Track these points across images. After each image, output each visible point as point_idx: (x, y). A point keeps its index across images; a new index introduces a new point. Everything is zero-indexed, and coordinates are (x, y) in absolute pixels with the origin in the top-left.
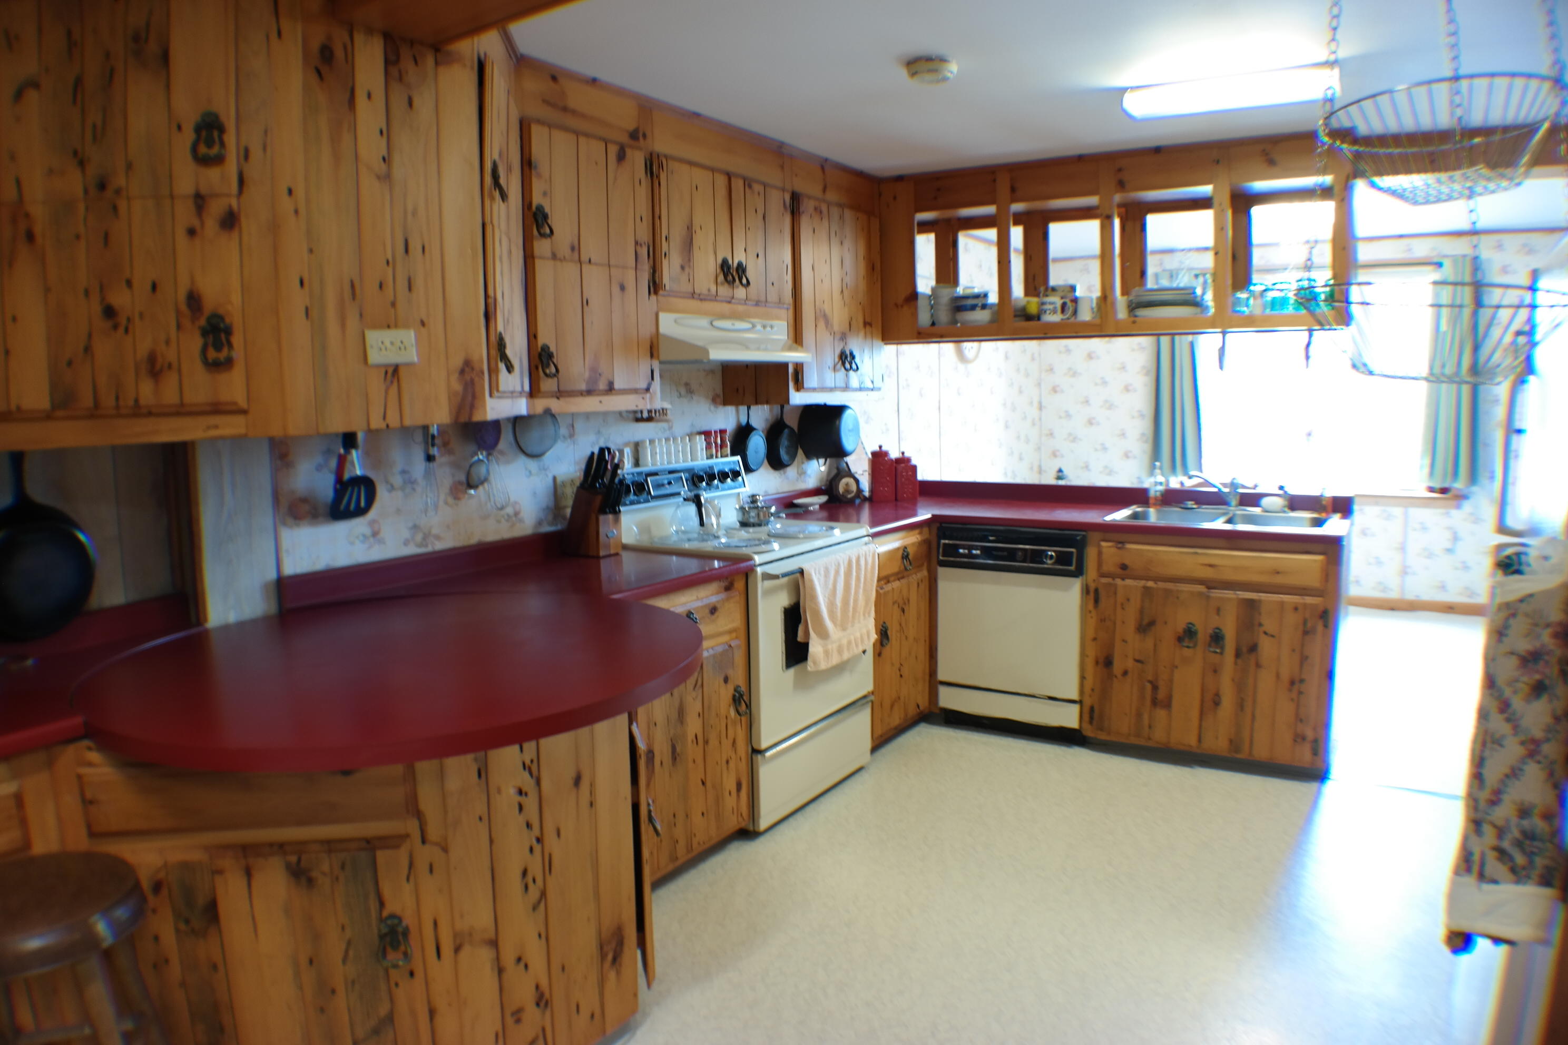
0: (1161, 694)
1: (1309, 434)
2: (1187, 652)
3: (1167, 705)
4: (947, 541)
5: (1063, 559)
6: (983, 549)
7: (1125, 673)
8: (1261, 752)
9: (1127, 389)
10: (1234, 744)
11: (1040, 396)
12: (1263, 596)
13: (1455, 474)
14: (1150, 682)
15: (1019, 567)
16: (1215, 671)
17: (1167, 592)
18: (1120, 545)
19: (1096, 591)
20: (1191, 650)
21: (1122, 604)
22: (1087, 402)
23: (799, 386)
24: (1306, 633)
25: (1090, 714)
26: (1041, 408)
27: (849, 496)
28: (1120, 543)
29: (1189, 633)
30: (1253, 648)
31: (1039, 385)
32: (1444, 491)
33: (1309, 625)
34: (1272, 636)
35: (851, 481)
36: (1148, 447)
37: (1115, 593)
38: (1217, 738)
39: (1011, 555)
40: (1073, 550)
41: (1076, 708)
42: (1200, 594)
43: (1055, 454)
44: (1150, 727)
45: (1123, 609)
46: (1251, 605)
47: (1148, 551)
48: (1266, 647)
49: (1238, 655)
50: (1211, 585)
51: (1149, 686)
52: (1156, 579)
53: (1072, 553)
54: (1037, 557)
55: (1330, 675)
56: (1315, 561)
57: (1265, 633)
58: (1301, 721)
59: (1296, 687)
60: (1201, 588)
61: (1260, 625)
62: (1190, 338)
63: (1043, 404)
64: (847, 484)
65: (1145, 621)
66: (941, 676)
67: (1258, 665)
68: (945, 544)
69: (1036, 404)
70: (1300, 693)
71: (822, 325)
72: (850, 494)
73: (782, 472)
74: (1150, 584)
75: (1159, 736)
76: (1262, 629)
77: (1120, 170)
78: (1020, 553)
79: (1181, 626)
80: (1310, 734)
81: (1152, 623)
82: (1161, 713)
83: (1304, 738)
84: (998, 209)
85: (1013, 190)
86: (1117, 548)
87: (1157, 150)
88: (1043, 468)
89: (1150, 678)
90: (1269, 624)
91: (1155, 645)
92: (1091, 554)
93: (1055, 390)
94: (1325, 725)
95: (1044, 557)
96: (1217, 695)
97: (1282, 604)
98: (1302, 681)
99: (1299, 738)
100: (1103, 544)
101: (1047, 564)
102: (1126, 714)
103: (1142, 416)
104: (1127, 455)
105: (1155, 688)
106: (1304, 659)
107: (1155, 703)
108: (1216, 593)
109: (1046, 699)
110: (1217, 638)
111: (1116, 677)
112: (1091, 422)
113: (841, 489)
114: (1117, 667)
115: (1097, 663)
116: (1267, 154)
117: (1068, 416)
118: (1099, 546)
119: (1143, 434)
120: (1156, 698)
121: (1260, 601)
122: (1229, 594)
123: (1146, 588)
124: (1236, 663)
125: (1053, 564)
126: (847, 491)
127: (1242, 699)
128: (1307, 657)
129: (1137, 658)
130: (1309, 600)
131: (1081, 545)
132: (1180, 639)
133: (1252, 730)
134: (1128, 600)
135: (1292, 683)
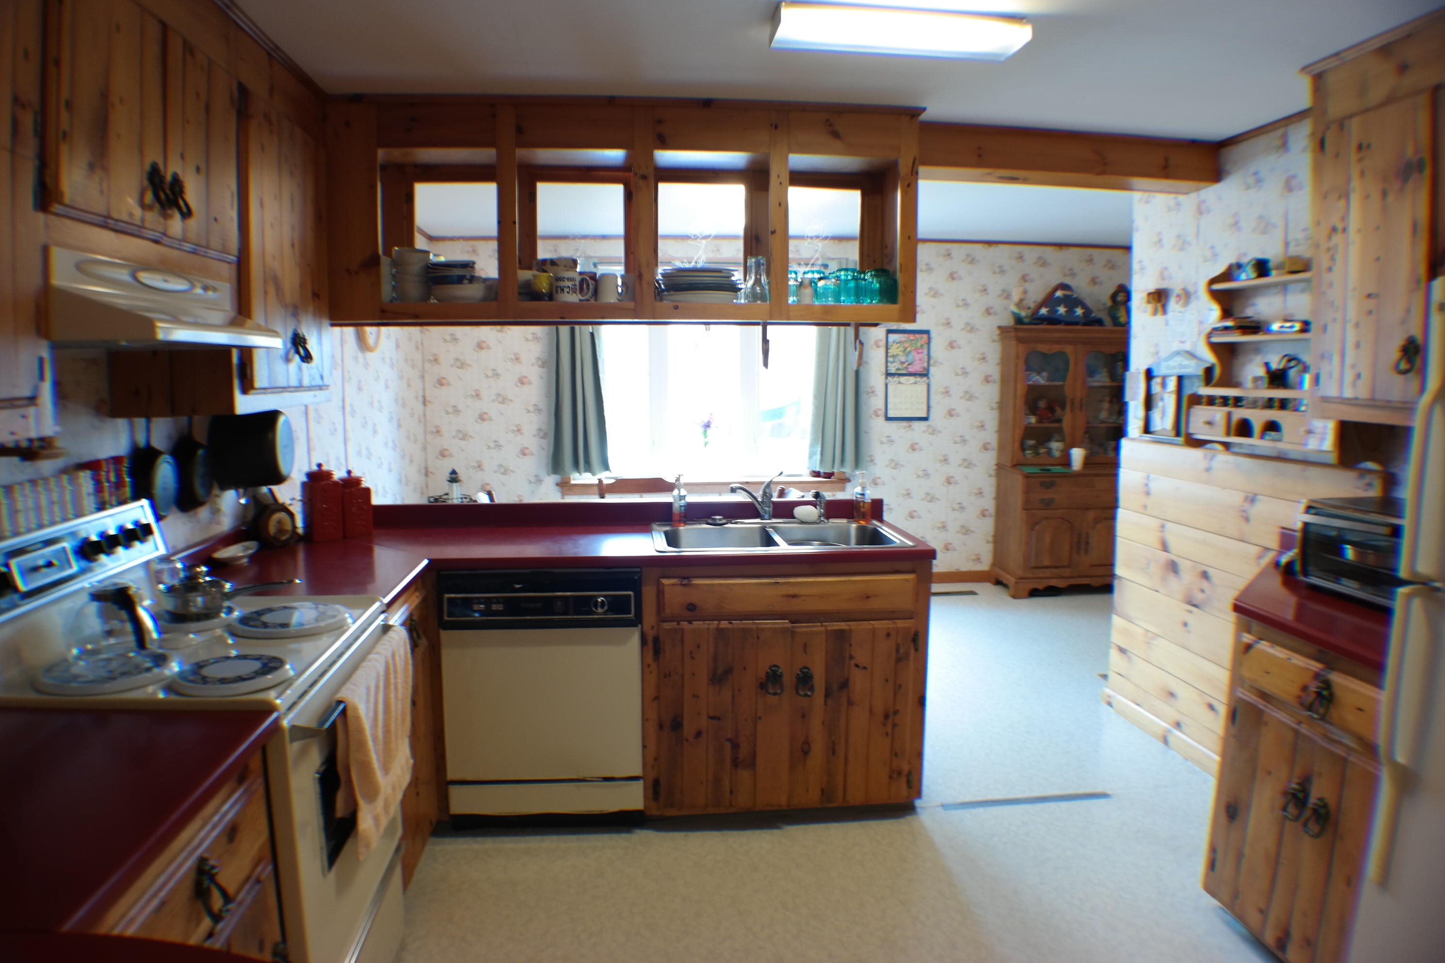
0: (744, 752)
1: (707, 426)
2: (771, 699)
3: (752, 763)
4: (453, 595)
5: (618, 605)
6: (506, 601)
7: (699, 734)
8: (856, 797)
9: (522, 381)
10: (826, 793)
11: (424, 389)
12: (853, 625)
13: (843, 461)
14: (729, 740)
15: (560, 620)
16: (803, 716)
17: (746, 631)
18: (685, 582)
19: (656, 639)
20: (777, 697)
21: (691, 653)
22: (478, 396)
23: (247, 386)
24: (899, 660)
25: (655, 789)
26: (425, 403)
27: (284, 538)
28: (684, 578)
29: (773, 677)
30: (845, 684)
31: (423, 377)
32: (829, 475)
33: (902, 651)
34: (865, 668)
35: (282, 515)
36: (548, 445)
37: (682, 641)
38: (807, 790)
39: (548, 606)
40: (631, 593)
41: (639, 786)
42: (784, 630)
43: (443, 454)
44: (731, 792)
45: (693, 658)
46: (841, 637)
47: (720, 585)
48: (859, 681)
49: (828, 695)
50: (795, 618)
51: (728, 746)
52: (730, 618)
53: (629, 596)
54: (585, 605)
55: (921, 701)
56: (907, 580)
57: (857, 666)
58: (896, 755)
59: (890, 720)
60: (785, 623)
61: (851, 657)
62: (590, 328)
63: (427, 399)
64: (280, 522)
65: (720, 671)
66: (451, 775)
67: (850, 703)
68: (449, 599)
69: (421, 399)
70: (895, 725)
71: (272, 291)
72: (284, 535)
73: (191, 513)
74: (724, 624)
75: (743, 800)
76: (853, 662)
77: (660, 122)
78: (559, 603)
79: (763, 669)
80: (905, 768)
81: (729, 671)
82: (744, 775)
83: (899, 773)
84: (499, 154)
85: (520, 130)
86: (682, 585)
87: (707, 103)
88: (430, 470)
89: (729, 736)
90: (861, 655)
91: (733, 697)
92: (649, 593)
93: (441, 382)
94: (919, 755)
95: (592, 606)
96: (807, 742)
97: (874, 631)
98: (896, 712)
99: (895, 774)
100: (665, 581)
101: (597, 614)
102: (702, 783)
103: (538, 410)
104: (523, 452)
105: (735, 746)
106: (898, 687)
107: (736, 763)
108: (802, 628)
109: (601, 781)
110: (805, 679)
111: (687, 740)
112: (482, 417)
113: (272, 529)
114: (688, 730)
115: (661, 726)
116: (831, 125)
117: (456, 411)
118: (659, 584)
119: (540, 430)
120: (737, 758)
121: (850, 631)
122: (817, 627)
123: (719, 630)
124: (826, 703)
125: (605, 613)
126: (281, 531)
127: (834, 743)
128: (900, 686)
129: (711, 714)
130: (900, 624)
131: (636, 585)
132: (763, 686)
133: (845, 775)
134: (699, 646)
135: (886, 716)
